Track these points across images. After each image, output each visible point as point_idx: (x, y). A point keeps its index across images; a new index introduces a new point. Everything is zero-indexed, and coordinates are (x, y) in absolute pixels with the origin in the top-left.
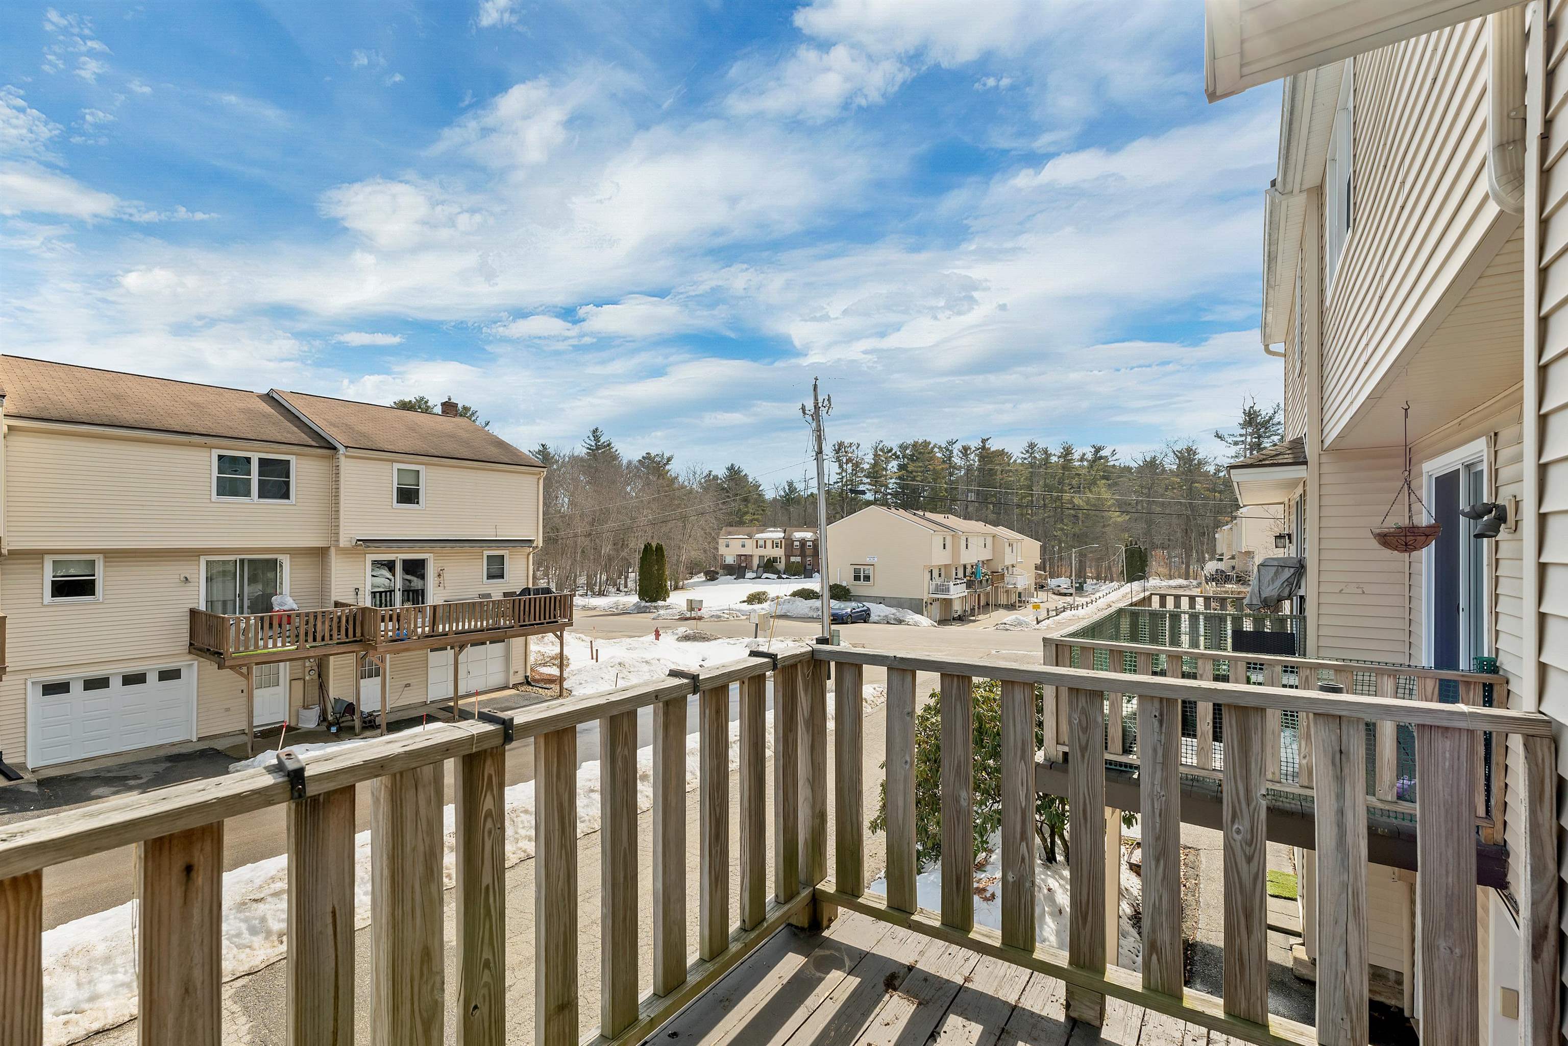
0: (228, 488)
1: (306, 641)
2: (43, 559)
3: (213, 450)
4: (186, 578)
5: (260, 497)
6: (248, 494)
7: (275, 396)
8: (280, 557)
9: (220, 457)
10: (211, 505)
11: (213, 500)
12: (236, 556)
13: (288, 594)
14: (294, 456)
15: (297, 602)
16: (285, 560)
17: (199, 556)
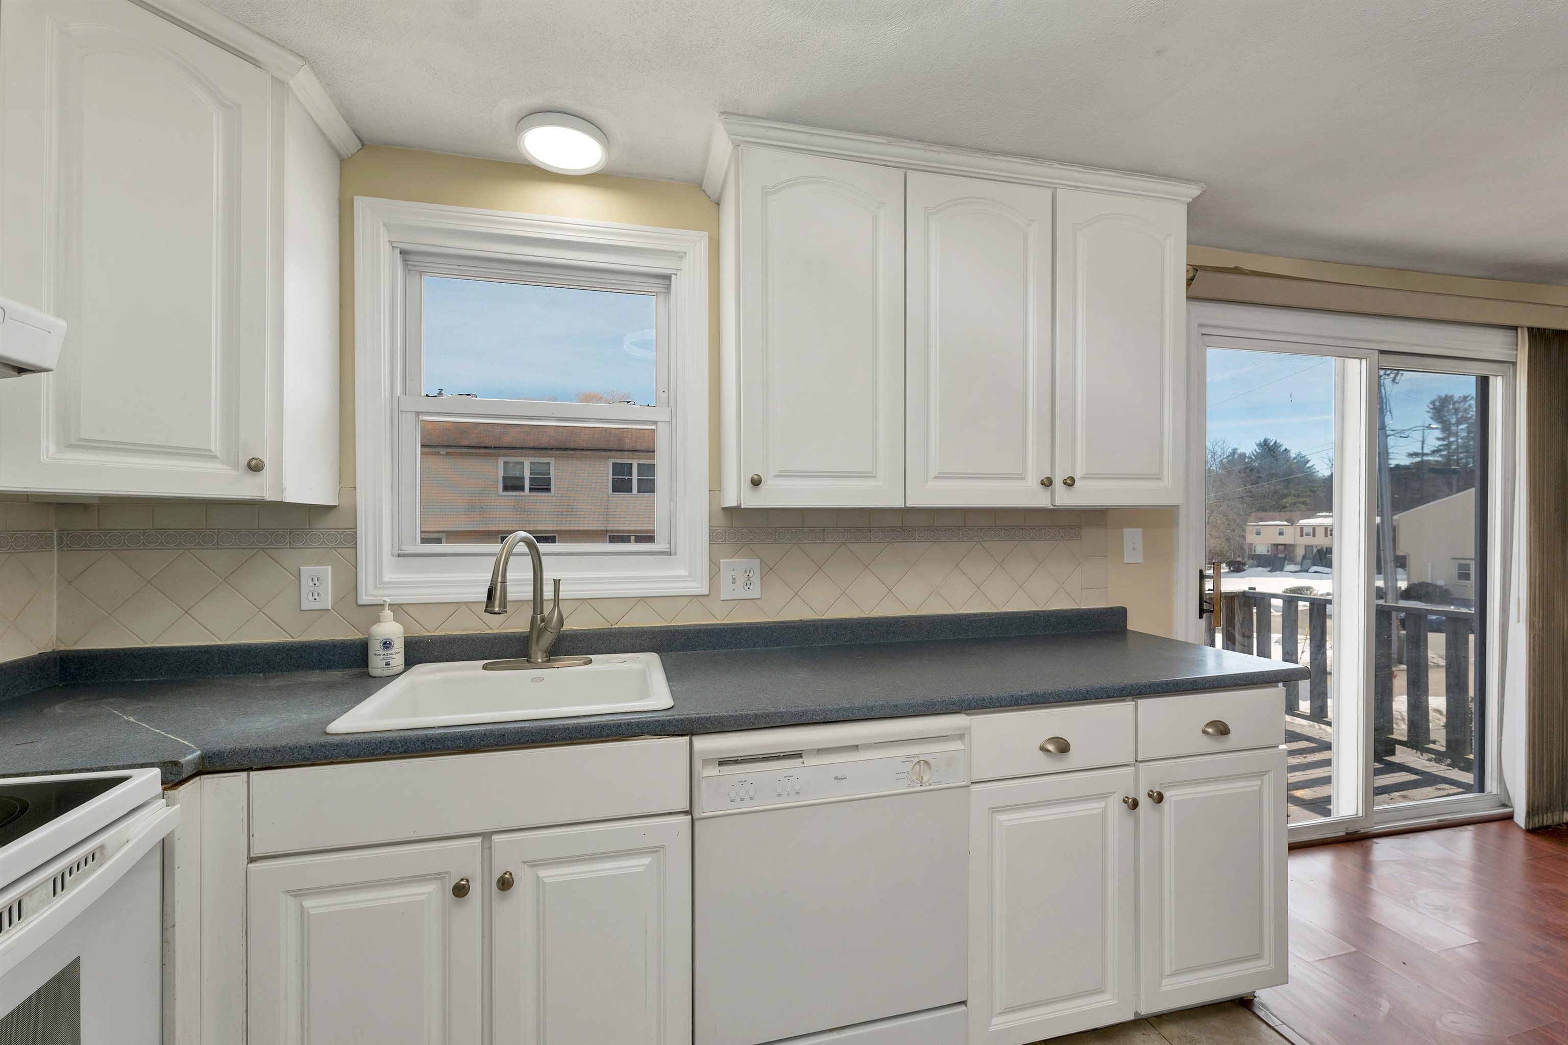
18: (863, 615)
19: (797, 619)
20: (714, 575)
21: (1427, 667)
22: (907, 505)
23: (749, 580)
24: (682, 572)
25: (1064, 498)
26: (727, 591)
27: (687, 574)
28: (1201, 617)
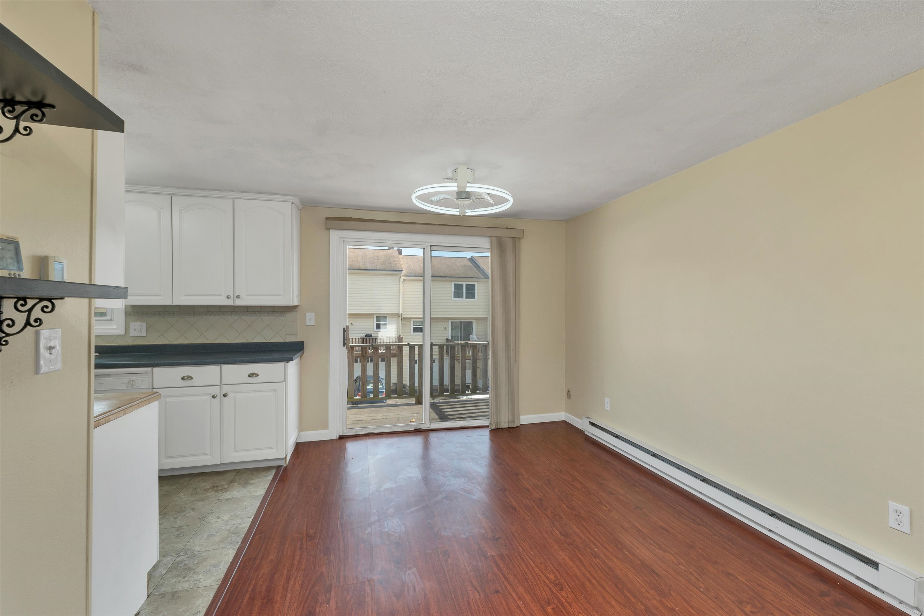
0: (458, 295)
1: (479, 353)
2: (411, 320)
3: (453, 282)
4: (445, 327)
5: (466, 298)
6: (462, 297)
7: (473, 259)
8: (472, 321)
9: (455, 284)
10: (452, 302)
11: (452, 300)
12: (459, 320)
13: (475, 335)
14: (476, 282)
15: (478, 338)
16: (474, 322)
17: (449, 320)
18: (190, 343)
19: (161, 343)
20: (127, 329)
21: (476, 368)
22: (174, 305)
23: (141, 330)
24: (115, 327)
25: (239, 302)
26: (132, 333)
27: (116, 327)
28: (344, 346)
